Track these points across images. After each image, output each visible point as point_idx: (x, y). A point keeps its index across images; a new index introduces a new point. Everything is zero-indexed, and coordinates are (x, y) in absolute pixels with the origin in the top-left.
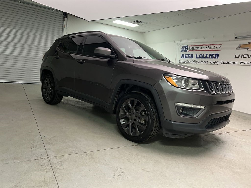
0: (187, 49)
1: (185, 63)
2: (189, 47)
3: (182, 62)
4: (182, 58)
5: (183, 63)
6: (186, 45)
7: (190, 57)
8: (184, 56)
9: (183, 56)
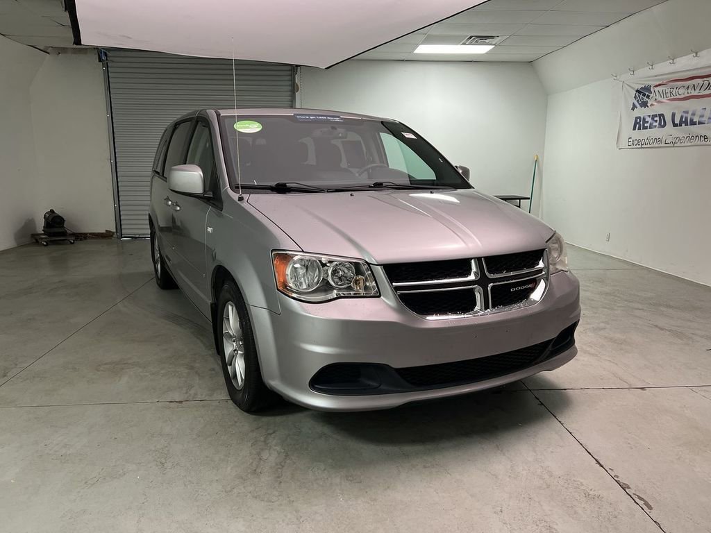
0: (648, 97)
1: (644, 146)
2: (652, 90)
3: (636, 142)
4: (634, 129)
5: (638, 146)
6: (647, 83)
7: (657, 124)
8: (641, 123)
9: (639, 124)
